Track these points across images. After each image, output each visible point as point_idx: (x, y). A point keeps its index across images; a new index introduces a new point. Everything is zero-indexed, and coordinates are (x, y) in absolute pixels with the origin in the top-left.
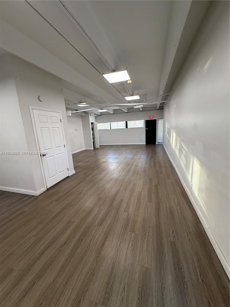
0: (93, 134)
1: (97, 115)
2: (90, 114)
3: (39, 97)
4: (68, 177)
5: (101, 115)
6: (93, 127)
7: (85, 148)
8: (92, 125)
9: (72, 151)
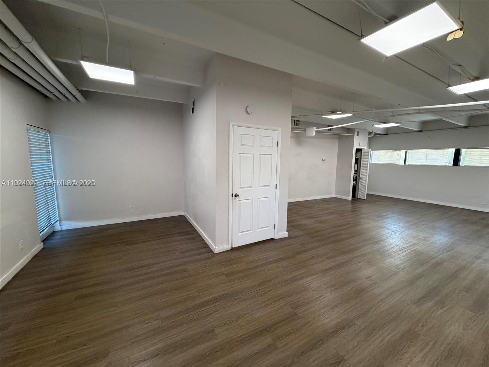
0: (356, 171)
1: (375, 134)
2: (358, 132)
3: (247, 107)
4: (273, 239)
5: (387, 134)
6: (358, 157)
7: (335, 194)
8: (359, 153)
9: (289, 198)
